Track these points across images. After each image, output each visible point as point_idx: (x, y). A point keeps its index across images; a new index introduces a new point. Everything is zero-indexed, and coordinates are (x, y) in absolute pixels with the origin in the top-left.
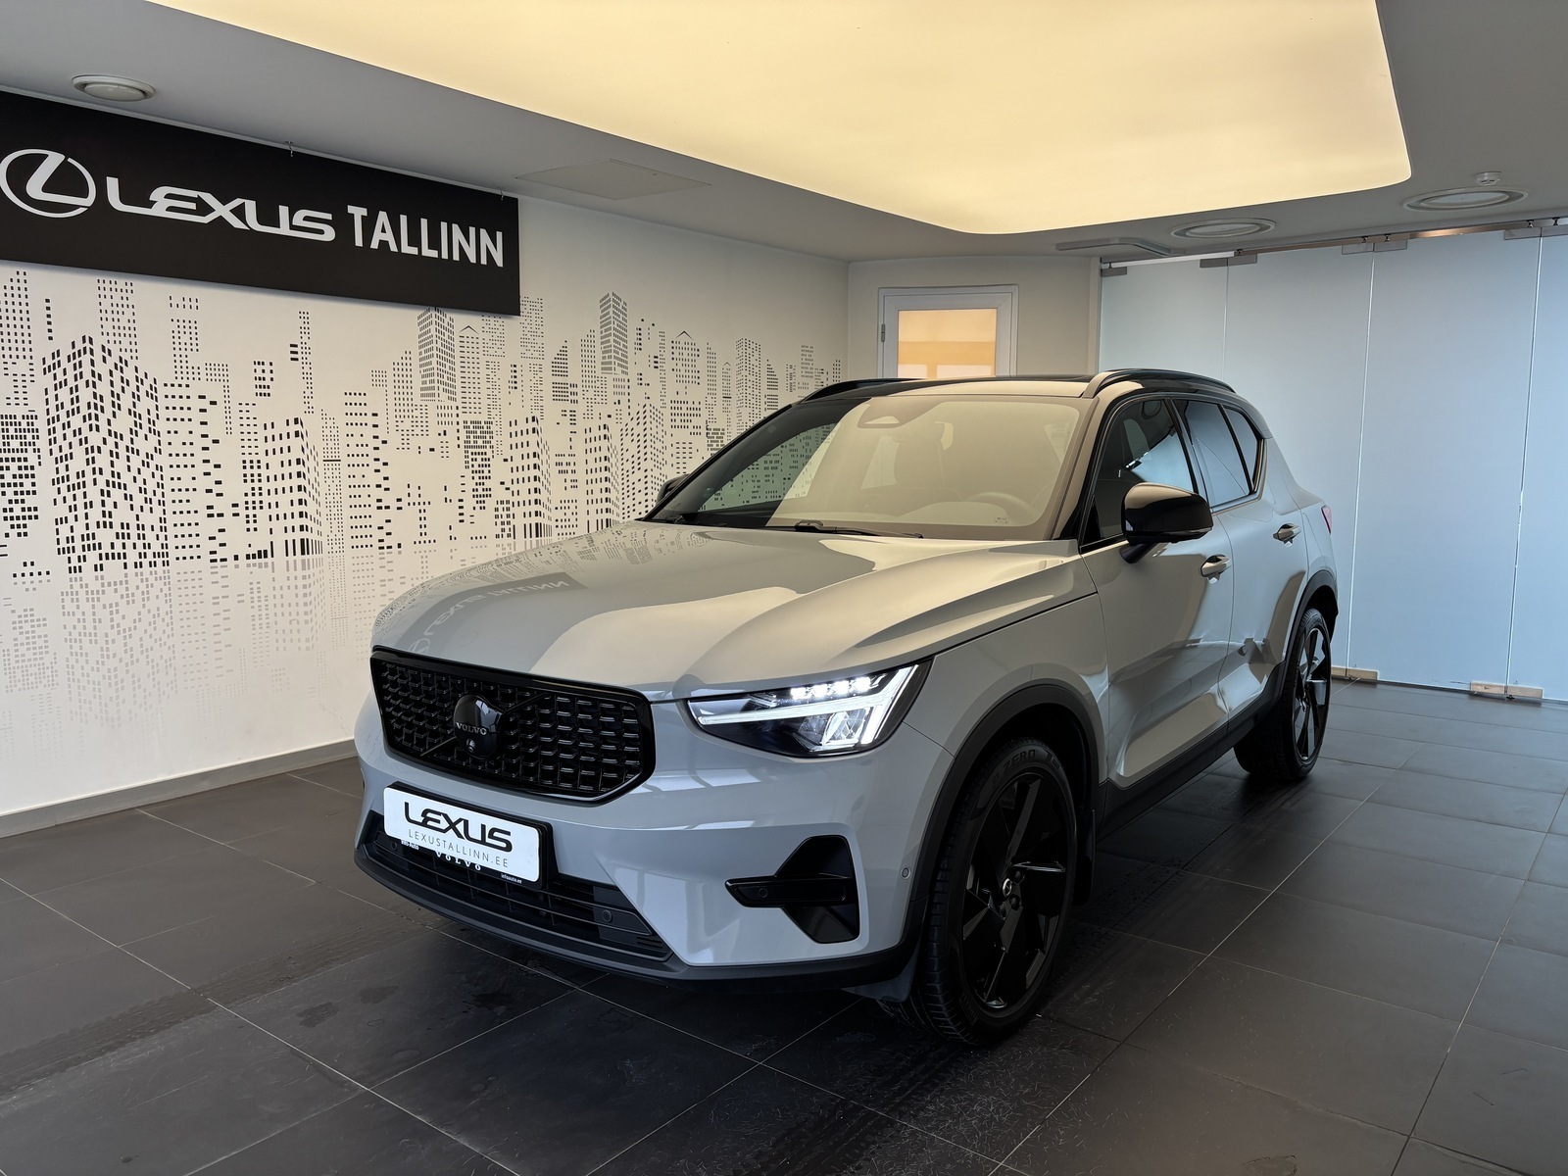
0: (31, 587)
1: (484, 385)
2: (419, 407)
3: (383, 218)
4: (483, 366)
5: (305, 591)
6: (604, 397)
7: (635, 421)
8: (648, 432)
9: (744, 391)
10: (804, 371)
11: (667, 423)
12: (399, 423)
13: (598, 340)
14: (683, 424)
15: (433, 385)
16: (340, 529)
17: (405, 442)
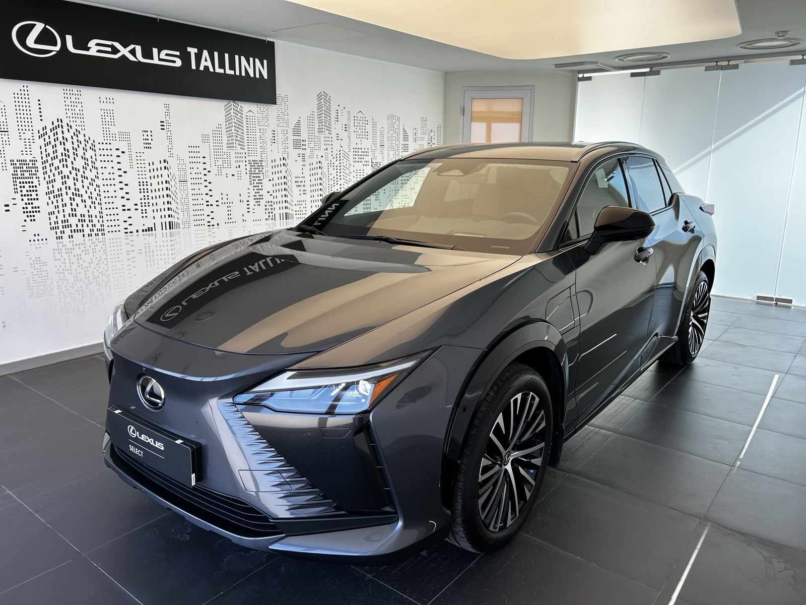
0: (38, 246)
1: (259, 141)
2: (226, 153)
3: (205, 53)
4: (258, 131)
5: (172, 248)
6: (319, 147)
7: (335, 159)
8: (342, 164)
9: (391, 142)
10: (422, 131)
11: (351, 160)
12: (216, 162)
13: (316, 117)
14: (359, 160)
15: (233, 142)
16: (188, 216)
17: (220, 171)
